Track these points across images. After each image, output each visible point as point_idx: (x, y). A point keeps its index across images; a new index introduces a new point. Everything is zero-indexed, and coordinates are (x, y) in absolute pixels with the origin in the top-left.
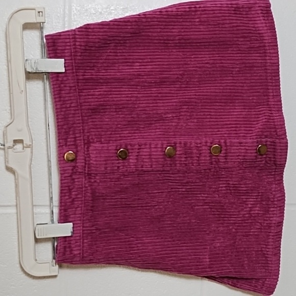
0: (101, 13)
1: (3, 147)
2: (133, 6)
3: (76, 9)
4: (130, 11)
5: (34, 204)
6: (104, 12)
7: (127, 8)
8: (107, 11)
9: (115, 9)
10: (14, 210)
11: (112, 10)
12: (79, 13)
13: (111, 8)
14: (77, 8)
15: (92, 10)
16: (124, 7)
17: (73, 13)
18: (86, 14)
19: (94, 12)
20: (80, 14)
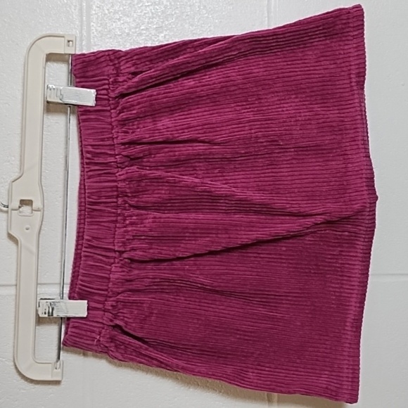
0: (128, 34)
1: (5, 209)
2: (170, 24)
3: (96, 30)
4: (166, 30)
5: (39, 282)
6: (133, 32)
7: (161, 27)
8: (136, 32)
9: (147, 29)
10: (12, 291)
11: (142, 29)
12: (100, 35)
13: (142, 28)
14: (97, 28)
15: (117, 30)
16: (157, 26)
17: (92, 35)
18: (108, 36)
19: (119, 33)
20: (101, 37)
